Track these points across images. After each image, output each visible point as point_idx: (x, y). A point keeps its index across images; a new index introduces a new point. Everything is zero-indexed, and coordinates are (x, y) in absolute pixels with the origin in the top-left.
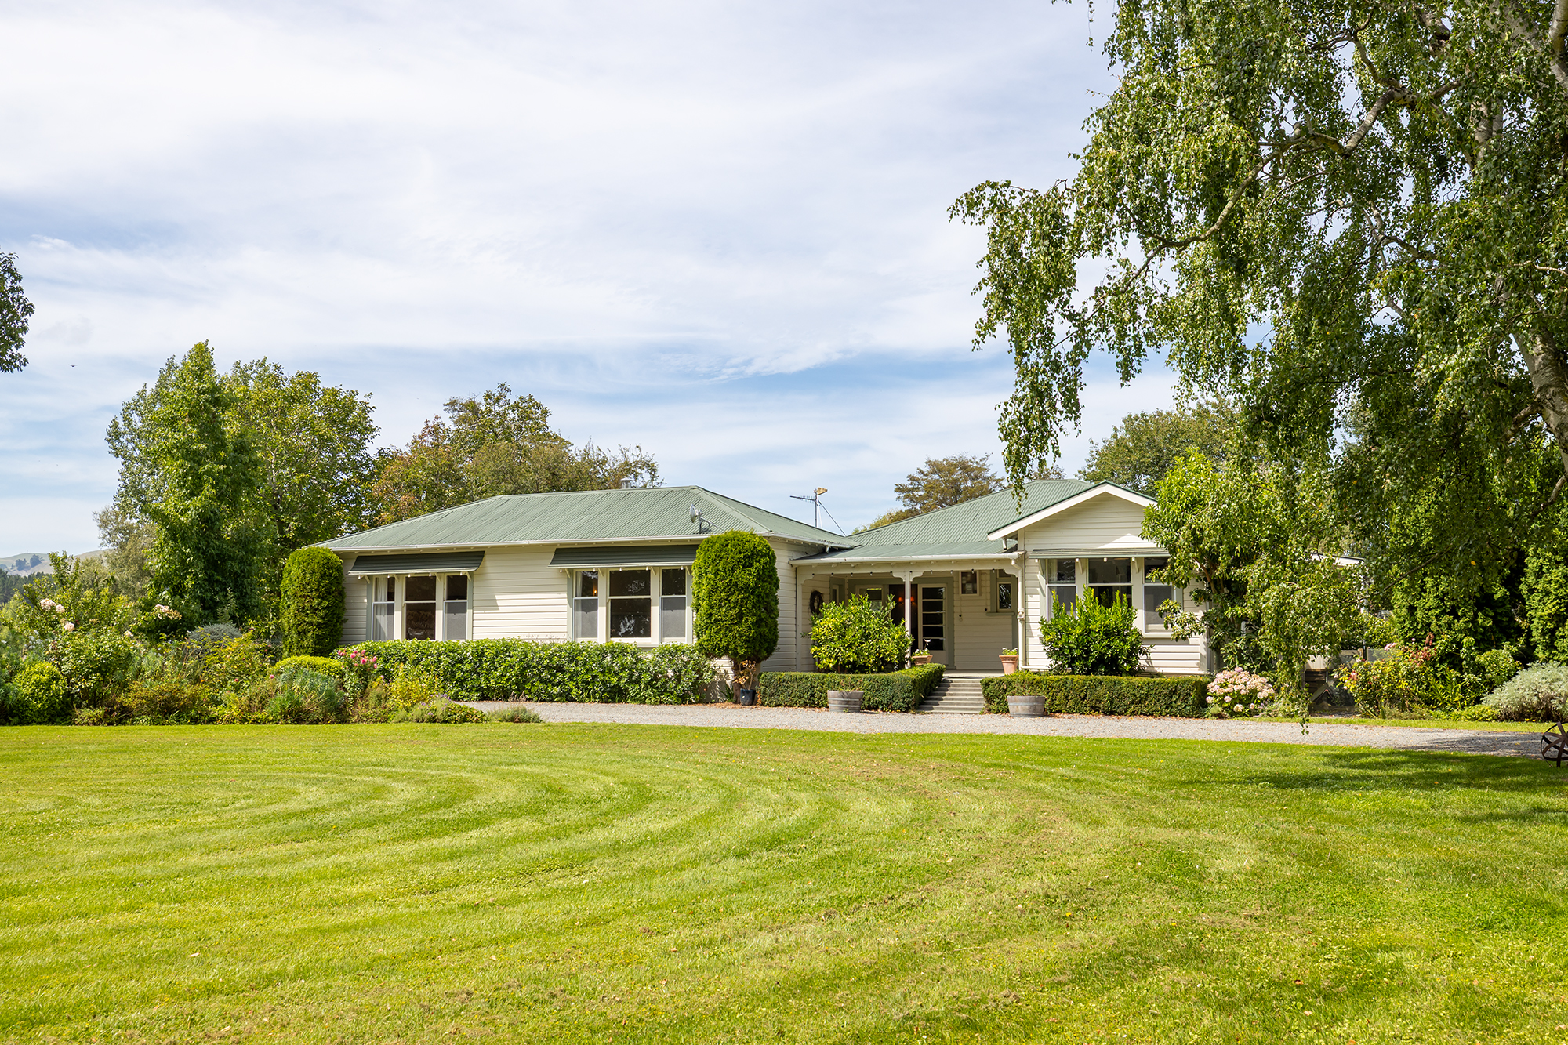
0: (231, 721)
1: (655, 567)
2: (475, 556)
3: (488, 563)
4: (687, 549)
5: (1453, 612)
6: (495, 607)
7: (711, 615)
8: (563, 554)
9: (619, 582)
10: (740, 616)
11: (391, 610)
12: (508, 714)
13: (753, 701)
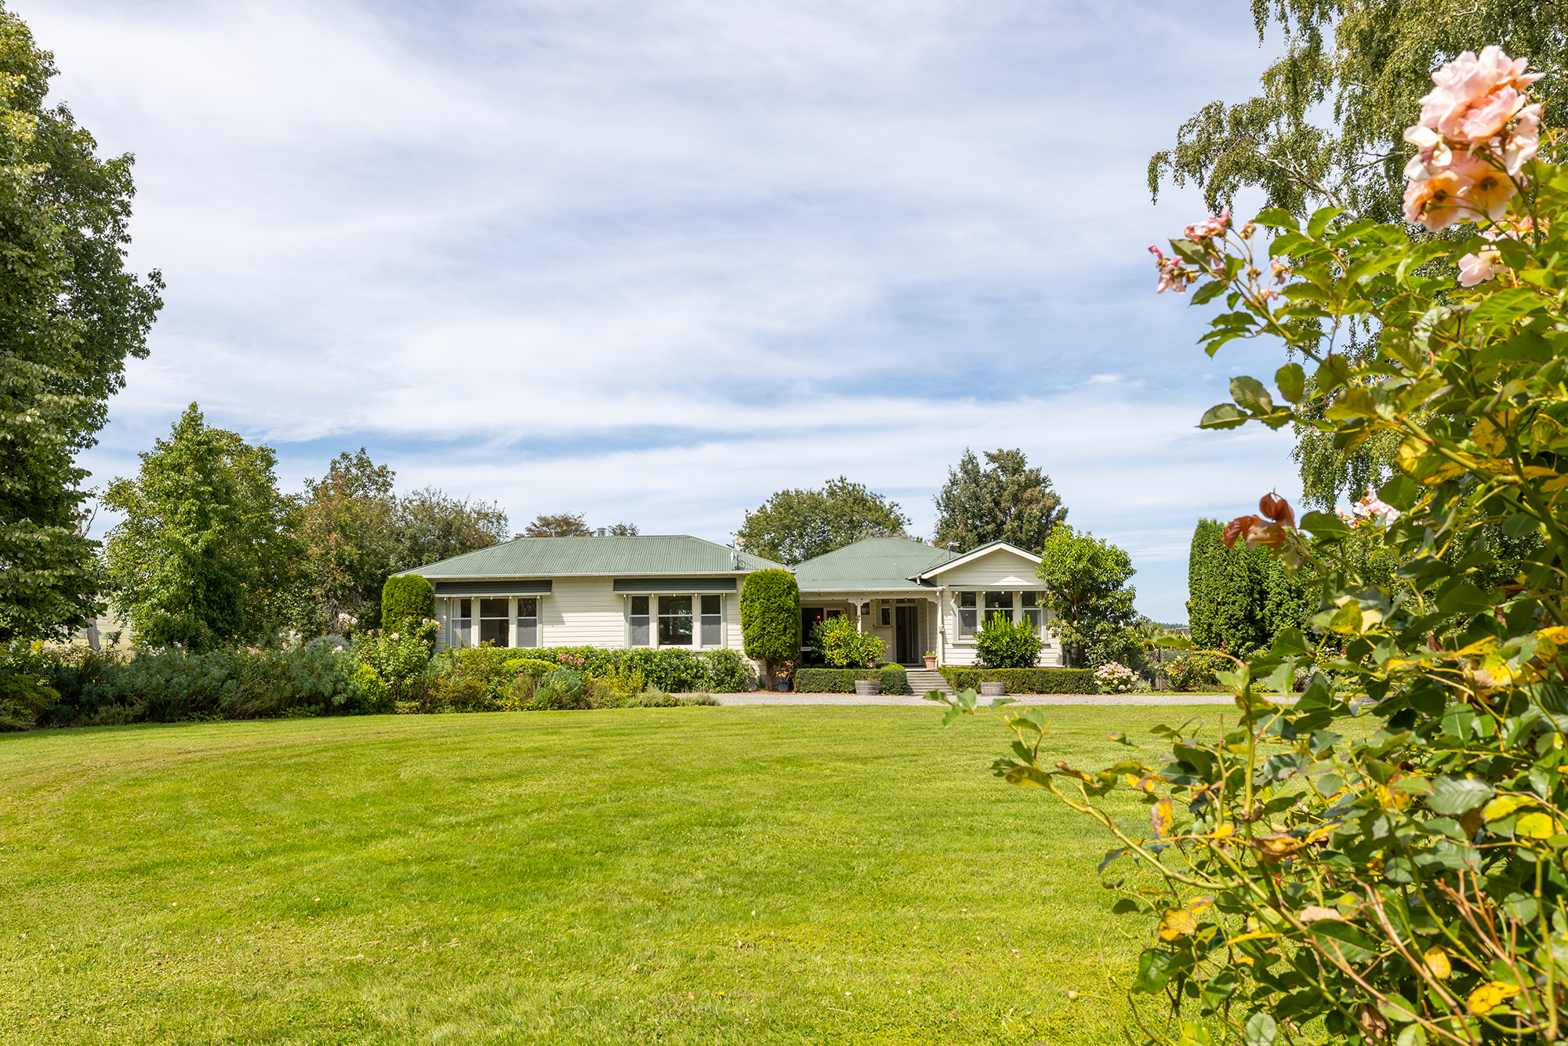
0: (513, 708)
1: (696, 593)
2: (546, 584)
3: (557, 590)
4: (730, 582)
5: (1235, 627)
6: (562, 622)
7: (764, 629)
8: (620, 583)
9: (666, 604)
10: (785, 629)
11: (466, 625)
12: (701, 700)
13: (790, 689)
